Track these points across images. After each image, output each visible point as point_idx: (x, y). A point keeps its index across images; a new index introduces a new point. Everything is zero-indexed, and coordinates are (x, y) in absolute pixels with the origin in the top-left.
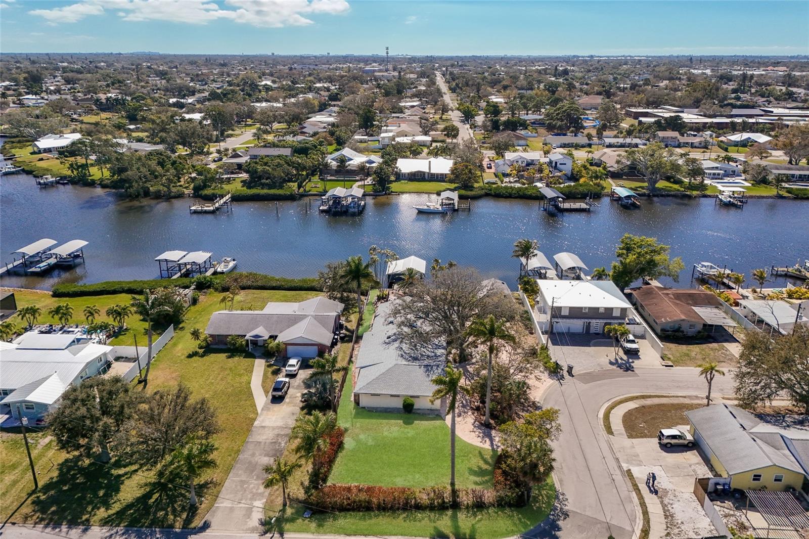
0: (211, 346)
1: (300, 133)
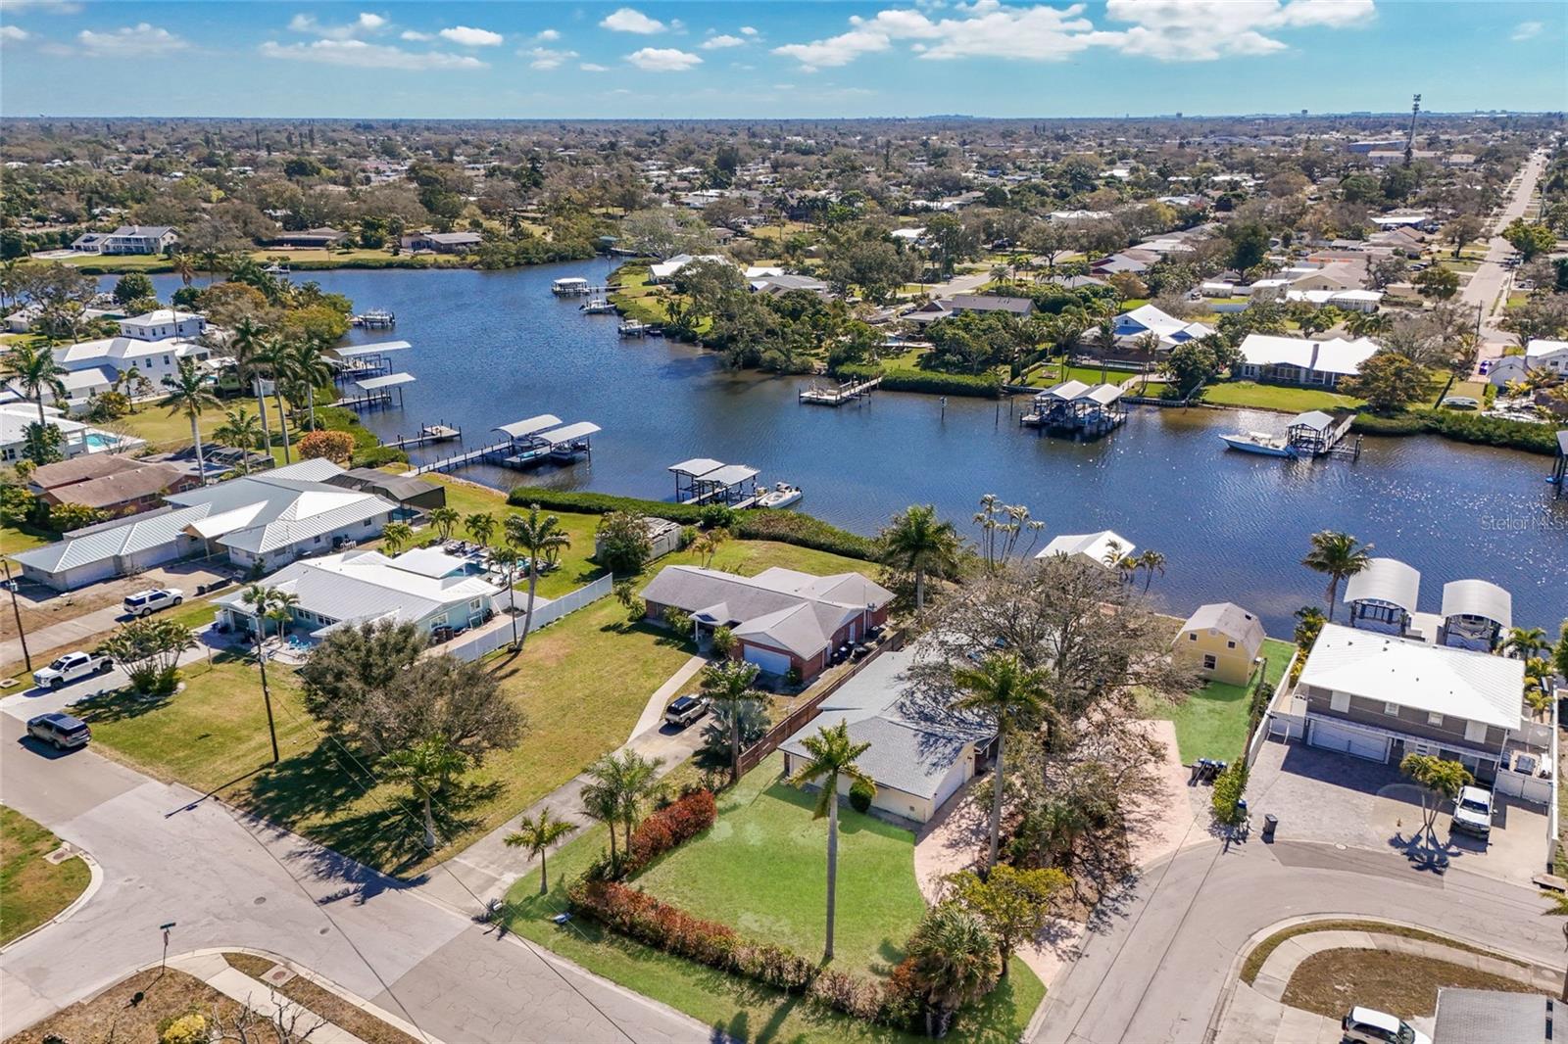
0: (648, 621)
1: (1094, 271)
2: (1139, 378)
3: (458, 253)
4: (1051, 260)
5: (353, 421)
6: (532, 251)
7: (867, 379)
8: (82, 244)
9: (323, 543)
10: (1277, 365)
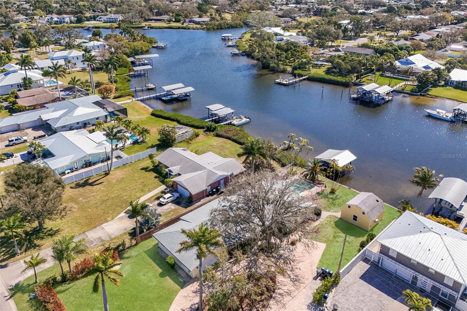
1: (410, 39)
2: (404, 83)
3: (201, 24)
4: (397, 34)
5: (129, 81)
6: (223, 25)
7: (302, 76)
8: (99, 19)
9: (80, 125)
10: (463, 82)
